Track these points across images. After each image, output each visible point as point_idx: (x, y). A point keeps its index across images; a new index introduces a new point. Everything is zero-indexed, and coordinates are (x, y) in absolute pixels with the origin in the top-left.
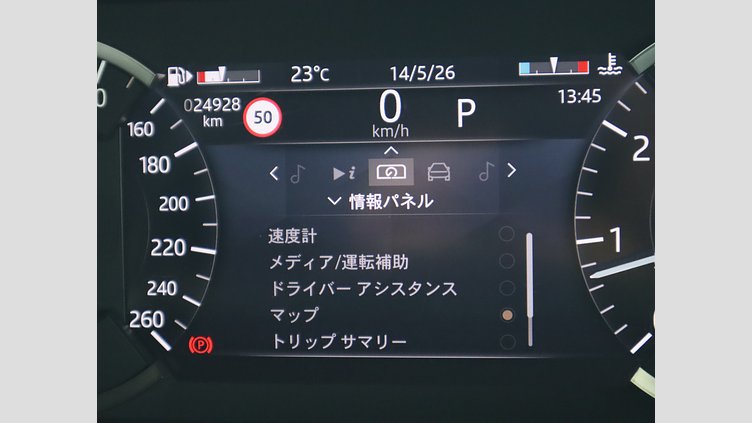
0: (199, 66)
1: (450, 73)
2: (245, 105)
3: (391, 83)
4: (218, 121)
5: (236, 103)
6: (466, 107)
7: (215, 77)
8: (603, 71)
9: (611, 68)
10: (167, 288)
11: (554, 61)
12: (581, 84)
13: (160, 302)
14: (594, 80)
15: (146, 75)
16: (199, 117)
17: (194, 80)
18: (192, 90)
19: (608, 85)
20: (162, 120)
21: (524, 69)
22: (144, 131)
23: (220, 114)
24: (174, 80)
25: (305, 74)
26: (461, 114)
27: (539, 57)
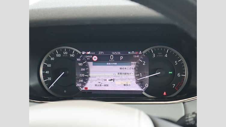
0: (87, 51)
1: (120, 53)
2: (93, 57)
3: (112, 54)
4: (89, 59)
5: (92, 56)
6: (122, 58)
7: (89, 53)
8: (139, 53)
9: (140, 53)
10: (82, 81)
11: (133, 52)
12: (136, 55)
13: (81, 83)
14: (138, 54)
15: (80, 53)
16: (87, 58)
17: (86, 53)
18: (86, 54)
19: (140, 55)
20: (81, 58)
21: (129, 53)
22: (79, 60)
23: (89, 58)
24: (83, 53)
25: (101, 53)
26: (121, 58)
27: (131, 51)
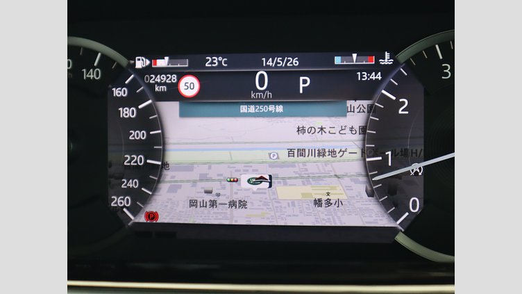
0: (153, 56)
1: (296, 62)
2: (179, 79)
3: (261, 66)
4: (164, 88)
5: (174, 78)
6: (305, 82)
7: (162, 63)
8: (382, 62)
9: (387, 60)
10: (133, 184)
11: (355, 56)
12: (370, 69)
13: (129, 192)
14: (377, 68)
15: (123, 61)
16: (154, 85)
17: (151, 64)
18: (149, 70)
19: (386, 71)
20: (132, 87)
21: (338, 60)
22: (122, 93)
23: (165, 84)
24: (140, 63)
25: (214, 62)
26: (302, 85)
27: (346, 53)
